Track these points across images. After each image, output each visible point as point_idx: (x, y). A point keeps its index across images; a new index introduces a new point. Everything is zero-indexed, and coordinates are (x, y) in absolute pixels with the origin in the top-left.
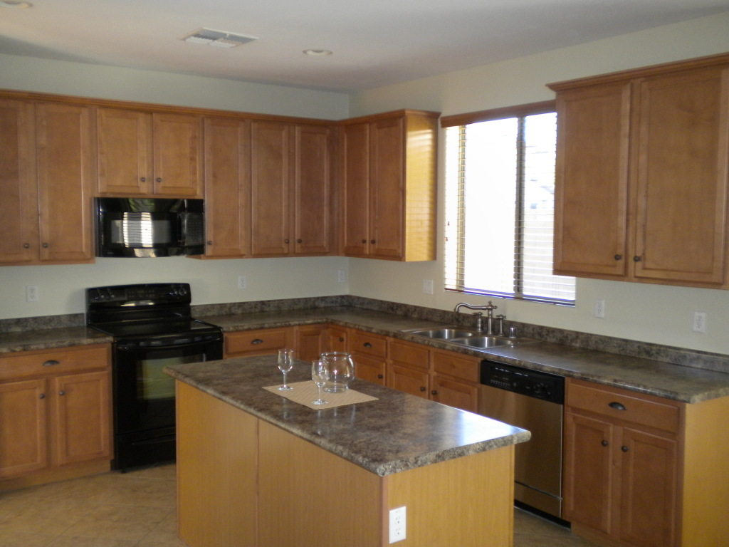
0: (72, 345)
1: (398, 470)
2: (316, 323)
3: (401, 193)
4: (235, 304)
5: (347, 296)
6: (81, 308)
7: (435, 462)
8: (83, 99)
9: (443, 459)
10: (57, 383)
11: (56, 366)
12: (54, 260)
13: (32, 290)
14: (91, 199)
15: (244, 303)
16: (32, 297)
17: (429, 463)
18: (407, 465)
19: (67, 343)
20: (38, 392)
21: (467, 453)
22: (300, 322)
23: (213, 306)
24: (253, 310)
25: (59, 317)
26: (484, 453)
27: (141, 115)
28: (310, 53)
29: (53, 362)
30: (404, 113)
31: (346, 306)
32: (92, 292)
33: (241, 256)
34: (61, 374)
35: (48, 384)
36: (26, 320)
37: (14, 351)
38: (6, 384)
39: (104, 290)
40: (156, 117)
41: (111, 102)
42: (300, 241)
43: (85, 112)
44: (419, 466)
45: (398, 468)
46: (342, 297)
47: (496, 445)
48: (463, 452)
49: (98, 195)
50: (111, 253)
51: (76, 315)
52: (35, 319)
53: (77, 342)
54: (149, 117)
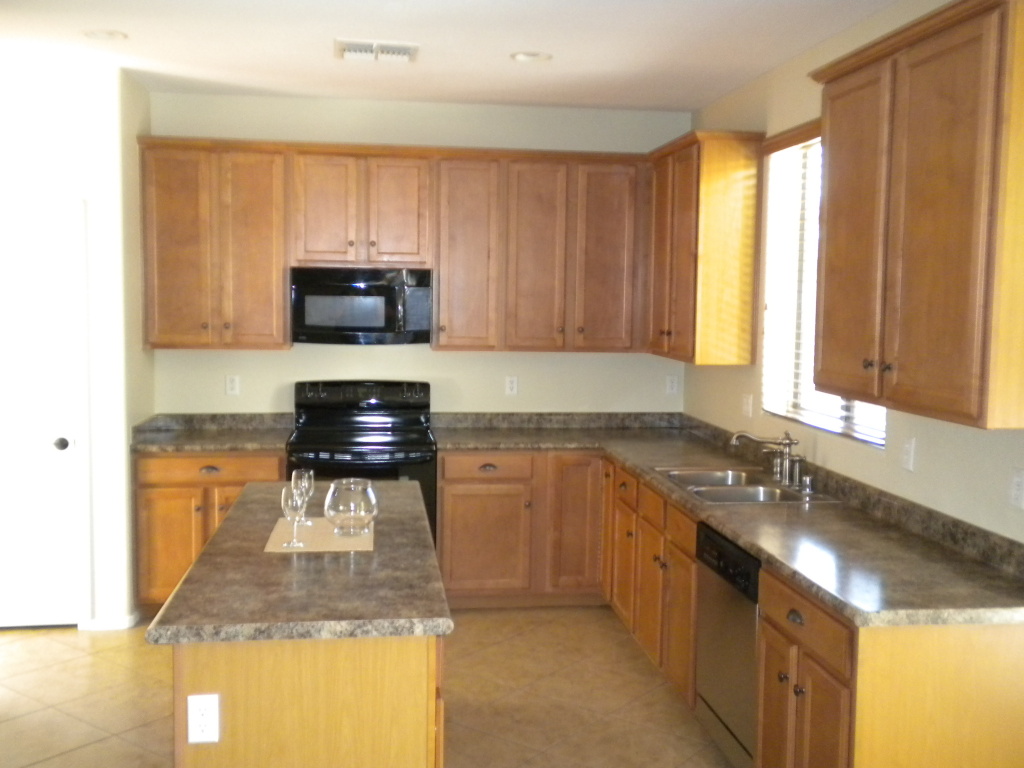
0: (233, 449)
1: (184, 641)
2: (582, 449)
3: (692, 259)
4: (498, 415)
5: (680, 414)
6: (288, 406)
7: (254, 638)
8: (275, 144)
9: (270, 637)
10: (217, 496)
11: (214, 474)
12: (237, 344)
13: (232, 381)
14: (285, 270)
15: (512, 414)
16: (232, 389)
17: (241, 638)
18: (198, 635)
19: (227, 446)
20: (194, 503)
21: (316, 635)
22: (557, 446)
23: (466, 415)
24: (525, 426)
25: (261, 416)
26: (352, 639)
27: (351, 162)
28: (521, 58)
29: (211, 468)
30: (696, 137)
31: (676, 428)
32: (301, 387)
33: (491, 348)
34: (223, 484)
35: (206, 495)
36: (223, 416)
37: (165, 451)
38: (159, 490)
39: (314, 385)
40: (373, 163)
41: (311, 145)
42: (581, 330)
43: (279, 160)
44: (223, 640)
45: (184, 636)
46: (671, 415)
47: (376, 630)
48: (308, 632)
49: (295, 264)
50: (304, 338)
51: (282, 415)
52: (234, 417)
53: (240, 446)
54: (362, 162)
